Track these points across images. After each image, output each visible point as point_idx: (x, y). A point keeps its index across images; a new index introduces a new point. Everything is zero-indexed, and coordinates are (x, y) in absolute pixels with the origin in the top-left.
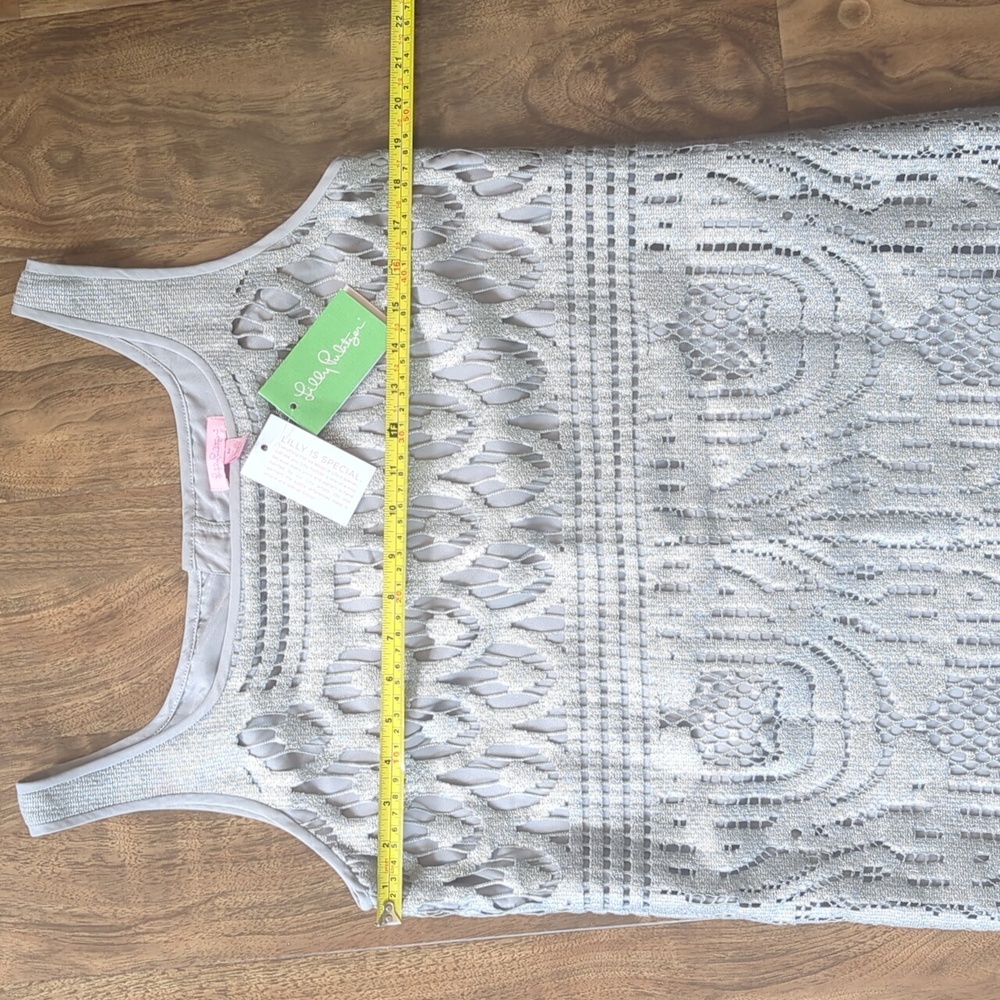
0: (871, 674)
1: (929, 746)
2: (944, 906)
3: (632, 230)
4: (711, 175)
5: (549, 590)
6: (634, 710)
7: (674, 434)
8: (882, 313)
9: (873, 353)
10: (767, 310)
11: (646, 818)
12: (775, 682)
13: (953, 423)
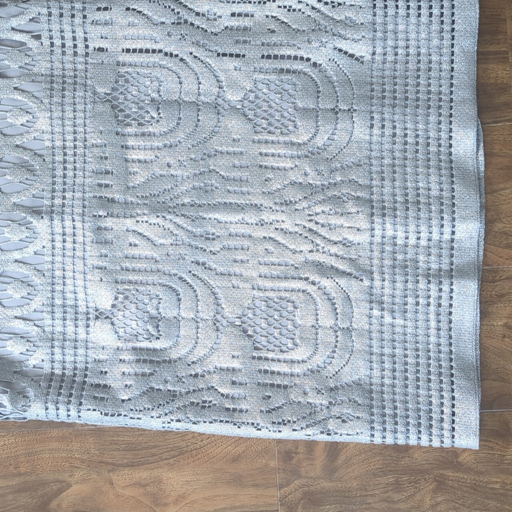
0: (213, 292)
1: (242, 333)
2: (243, 423)
3: (86, 40)
4: (128, 9)
5: (36, 241)
6: (82, 309)
7: (107, 155)
8: (224, 91)
9: (218, 114)
10: (161, 88)
11: (86, 369)
12: (158, 296)
13: (261, 154)
